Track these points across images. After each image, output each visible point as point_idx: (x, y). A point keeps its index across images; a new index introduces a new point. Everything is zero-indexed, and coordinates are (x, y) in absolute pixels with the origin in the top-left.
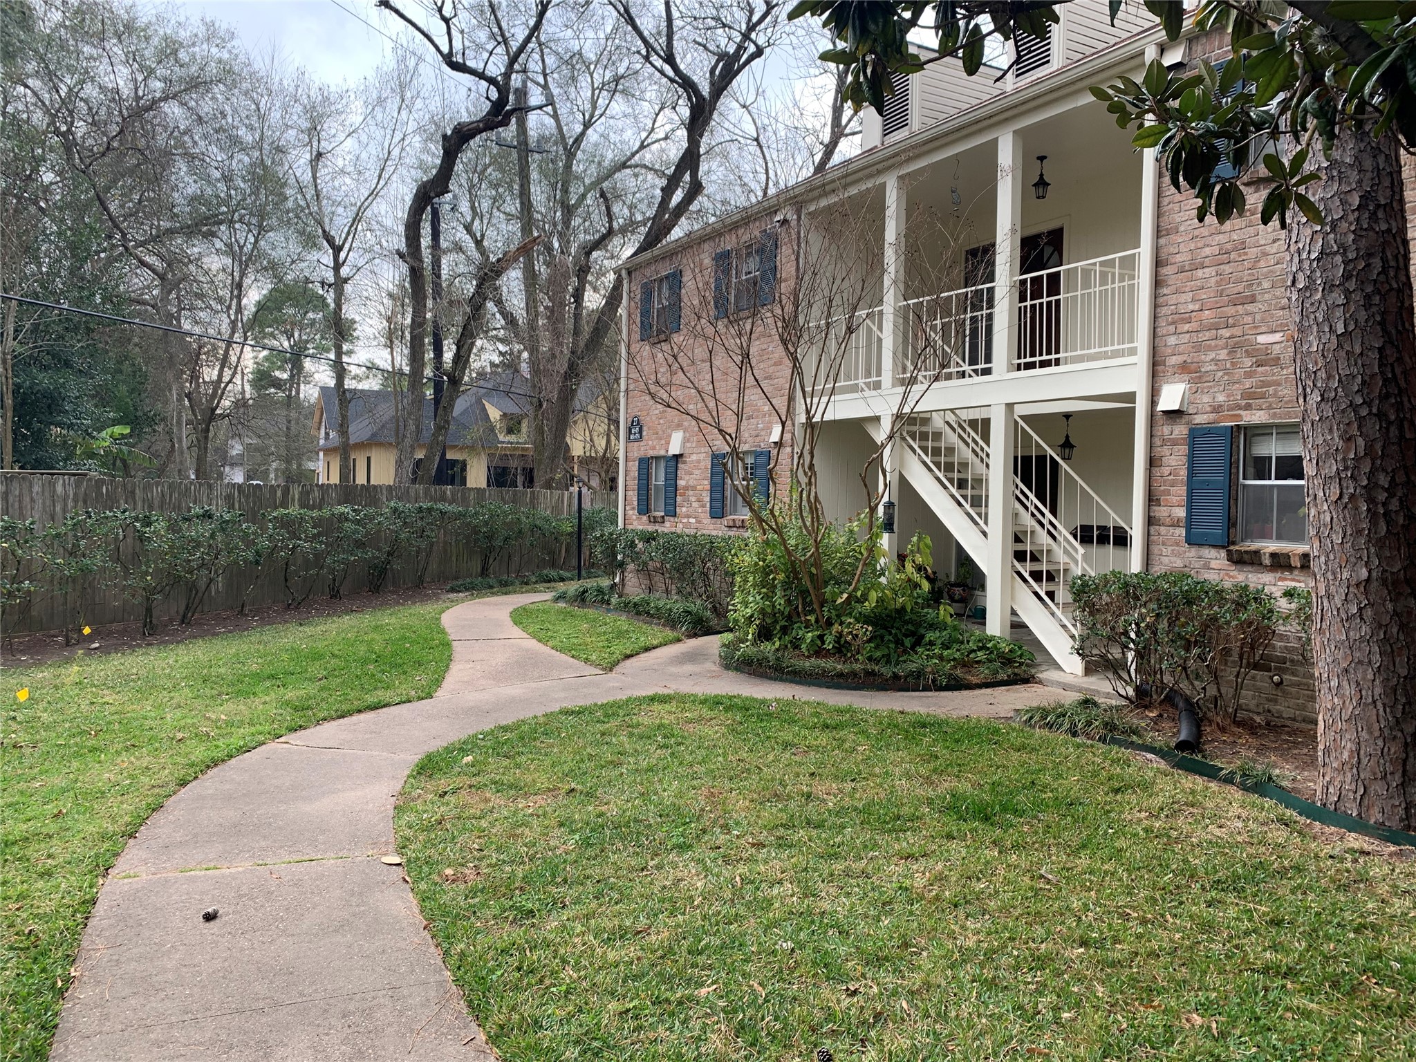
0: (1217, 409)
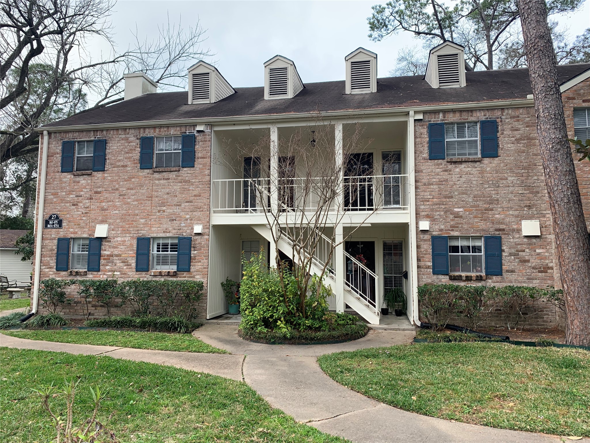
0: (441, 230)
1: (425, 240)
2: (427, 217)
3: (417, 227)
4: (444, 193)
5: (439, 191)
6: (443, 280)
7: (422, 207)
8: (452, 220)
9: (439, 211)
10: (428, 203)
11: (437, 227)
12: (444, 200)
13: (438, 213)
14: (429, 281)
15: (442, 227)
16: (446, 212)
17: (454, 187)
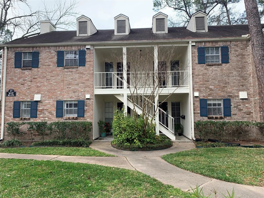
0: (204, 96)
1: (197, 101)
2: (198, 90)
3: (193, 95)
4: (205, 79)
5: (203, 78)
6: (205, 119)
7: (195, 86)
8: (209, 92)
9: (203, 88)
10: (198, 84)
11: (202, 95)
12: (205, 82)
13: (202, 88)
14: (199, 119)
15: (205, 95)
16: (206, 88)
17: (210, 76)
